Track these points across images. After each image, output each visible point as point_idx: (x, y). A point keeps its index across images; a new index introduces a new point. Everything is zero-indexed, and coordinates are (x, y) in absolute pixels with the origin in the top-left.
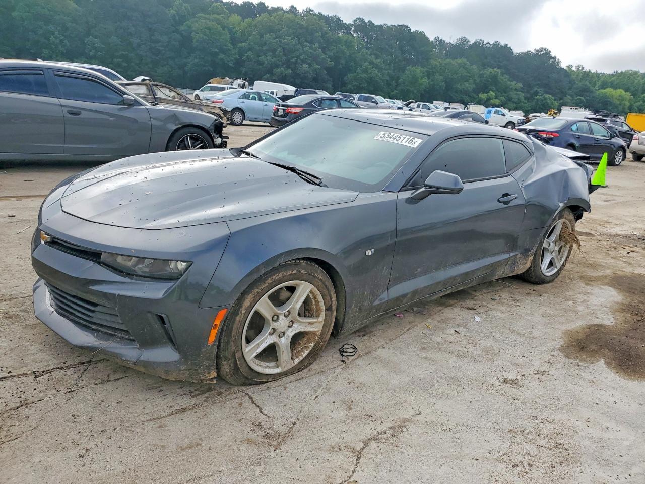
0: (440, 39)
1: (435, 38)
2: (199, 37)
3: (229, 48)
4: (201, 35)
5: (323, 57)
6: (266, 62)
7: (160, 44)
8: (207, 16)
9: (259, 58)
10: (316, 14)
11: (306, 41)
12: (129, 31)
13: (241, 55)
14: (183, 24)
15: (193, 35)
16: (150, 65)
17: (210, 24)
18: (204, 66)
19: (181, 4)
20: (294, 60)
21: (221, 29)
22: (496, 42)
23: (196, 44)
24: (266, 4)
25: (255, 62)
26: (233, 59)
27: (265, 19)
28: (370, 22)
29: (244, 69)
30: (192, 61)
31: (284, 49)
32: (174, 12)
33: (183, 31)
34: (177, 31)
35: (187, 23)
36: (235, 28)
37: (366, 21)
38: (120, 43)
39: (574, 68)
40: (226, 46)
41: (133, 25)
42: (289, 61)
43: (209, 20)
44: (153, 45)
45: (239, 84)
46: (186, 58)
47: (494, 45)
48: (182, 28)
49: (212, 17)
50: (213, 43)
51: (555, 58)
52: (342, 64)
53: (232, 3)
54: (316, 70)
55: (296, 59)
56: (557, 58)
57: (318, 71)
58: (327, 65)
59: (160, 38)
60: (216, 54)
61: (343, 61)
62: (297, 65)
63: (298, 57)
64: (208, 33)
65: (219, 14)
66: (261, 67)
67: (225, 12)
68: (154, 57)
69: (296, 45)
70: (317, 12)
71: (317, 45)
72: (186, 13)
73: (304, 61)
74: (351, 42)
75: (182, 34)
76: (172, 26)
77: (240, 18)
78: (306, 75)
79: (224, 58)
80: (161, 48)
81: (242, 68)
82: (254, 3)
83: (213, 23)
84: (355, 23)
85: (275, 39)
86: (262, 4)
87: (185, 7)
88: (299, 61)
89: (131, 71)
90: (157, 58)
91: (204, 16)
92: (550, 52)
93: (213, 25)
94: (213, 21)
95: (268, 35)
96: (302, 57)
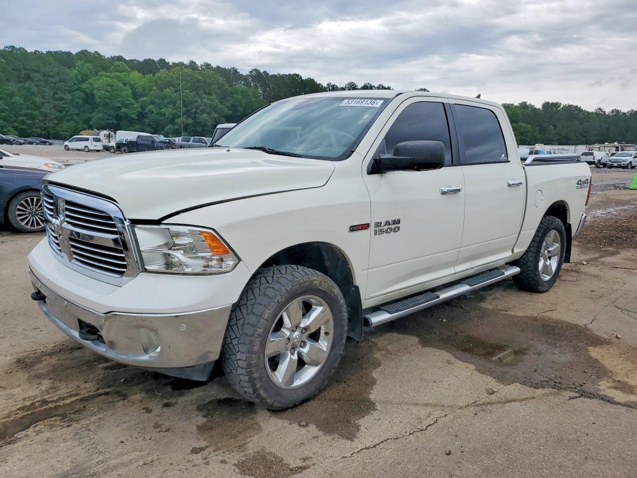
0: (332, 84)
1: (328, 84)
2: (101, 93)
3: (131, 102)
5: (221, 106)
6: (167, 113)
7: (63, 101)
8: (108, 74)
9: (161, 111)
10: (212, 68)
11: (205, 93)
12: (32, 91)
13: (143, 108)
14: (85, 83)
15: (95, 92)
16: (55, 122)
17: (110, 81)
19: (83, 65)
20: (193, 111)
21: (122, 85)
23: (99, 100)
24: (167, 61)
25: (157, 114)
26: (135, 112)
27: (164, 75)
28: (265, 72)
29: (147, 120)
30: (95, 115)
31: (184, 101)
32: (77, 72)
33: (85, 88)
34: (79, 89)
35: (88, 81)
36: (136, 84)
37: (261, 72)
38: (23, 102)
40: (128, 100)
41: (35, 85)
42: (189, 111)
43: (110, 77)
44: (57, 103)
45: (105, 135)
46: (90, 113)
48: (84, 86)
49: (113, 75)
50: (115, 98)
52: (240, 111)
53: (135, 60)
54: (215, 118)
55: (195, 110)
57: (217, 119)
58: (225, 114)
59: (63, 96)
60: (119, 108)
61: (239, 109)
62: (197, 115)
63: (197, 108)
64: (109, 90)
65: (121, 72)
66: (163, 118)
67: (128, 70)
68: (58, 114)
69: (195, 97)
70: (214, 65)
71: (215, 96)
72: (88, 72)
73: (203, 111)
74: (247, 92)
75: (85, 92)
76: (75, 84)
77: (140, 75)
78: (206, 123)
79: (127, 112)
80: (64, 105)
81: (145, 120)
82: (155, 60)
83: (114, 80)
85: (175, 93)
86: (162, 61)
87: (87, 67)
88: (198, 111)
89: (36, 128)
90: (62, 115)
93: (114, 82)
94: (114, 78)
95: (167, 90)
96: (201, 108)
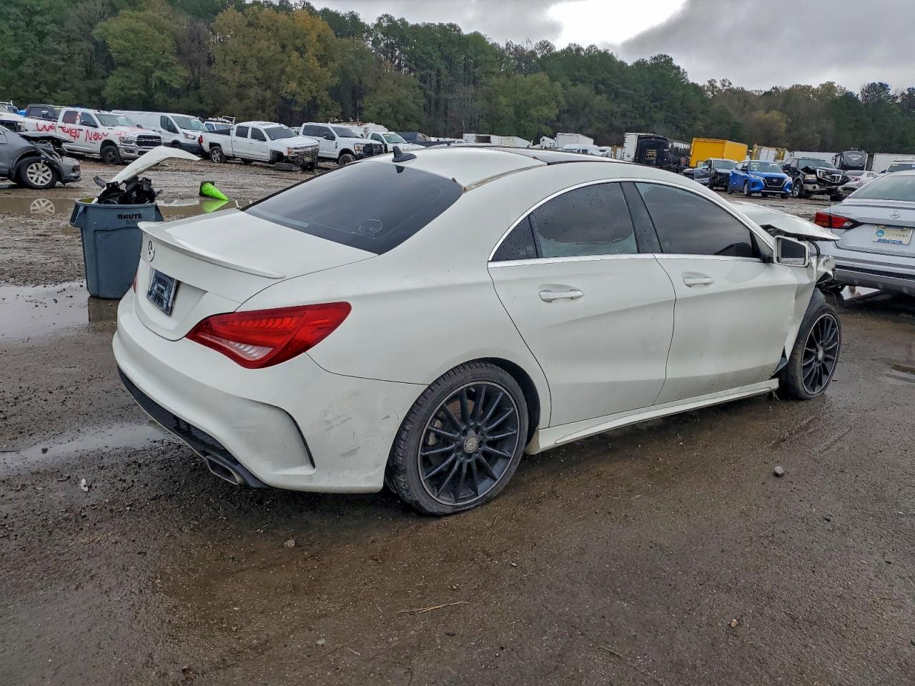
4: (122, 42)
18: (131, 89)
22: (591, 46)
39: (718, 85)
47: (588, 49)
51: (679, 68)
56: (682, 68)
84: (380, 22)
91: (131, 13)
92: (671, 59)
